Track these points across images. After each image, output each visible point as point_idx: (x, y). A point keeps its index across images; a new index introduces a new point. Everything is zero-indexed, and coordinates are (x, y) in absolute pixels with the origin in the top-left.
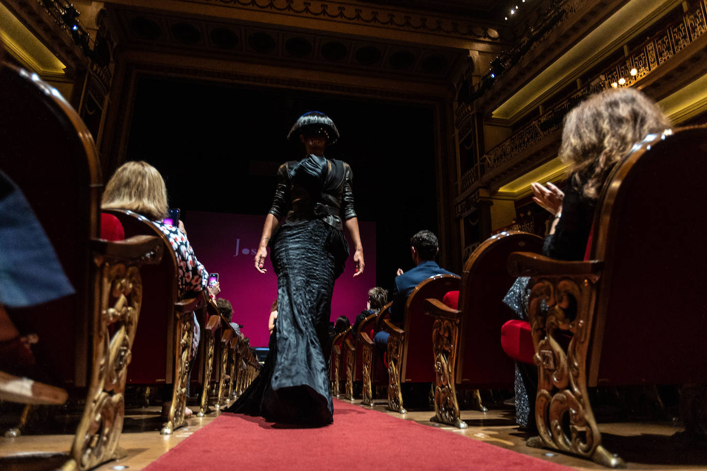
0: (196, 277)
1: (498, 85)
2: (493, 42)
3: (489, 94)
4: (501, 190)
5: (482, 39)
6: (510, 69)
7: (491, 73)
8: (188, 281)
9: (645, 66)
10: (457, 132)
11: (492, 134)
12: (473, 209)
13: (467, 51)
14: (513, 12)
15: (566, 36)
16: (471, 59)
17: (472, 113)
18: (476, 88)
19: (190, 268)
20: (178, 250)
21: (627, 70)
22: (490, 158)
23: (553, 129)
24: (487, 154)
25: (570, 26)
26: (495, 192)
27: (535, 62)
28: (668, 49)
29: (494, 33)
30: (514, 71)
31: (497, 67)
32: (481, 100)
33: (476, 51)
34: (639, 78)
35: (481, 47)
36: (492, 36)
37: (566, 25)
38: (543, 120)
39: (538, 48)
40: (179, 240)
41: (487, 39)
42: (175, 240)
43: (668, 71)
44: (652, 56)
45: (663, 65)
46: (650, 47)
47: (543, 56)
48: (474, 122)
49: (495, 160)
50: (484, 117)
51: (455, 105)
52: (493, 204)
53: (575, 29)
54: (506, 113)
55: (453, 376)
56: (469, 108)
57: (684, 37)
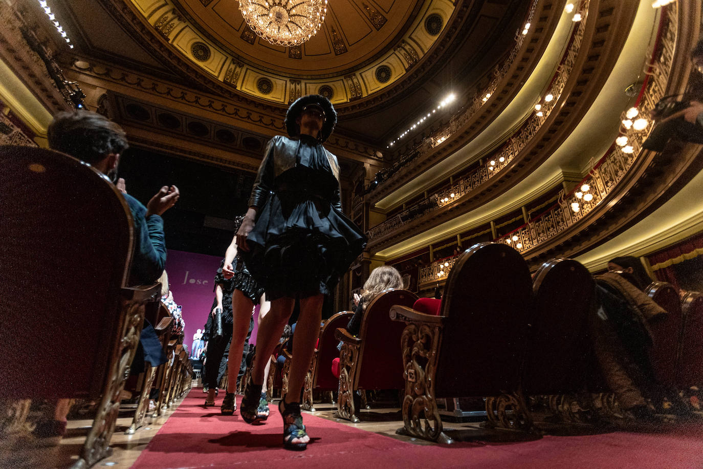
0: (179, 327)
1: (379, 188)
2: (379, 160)
3: (374, 192)
4: (377, 254)
5: (372, 157)
6: (387, 179)
7: (375, 180)
8: (175, 330)
9: (458, 192)
10: (352, 213)
11: (374, 217)
12: (359, 265)
13: (363, 163)
14: (392, 144)
15: (419, 167)
16: (364, 169)
17: (362, 203)
18: (366, 188)
19: (177, 323)
20: (172, 314)
21: (450, 193)
22: (371, 233)
23: (409, 221)
24: (370, 230)
25: (421, 161)
26: (373, 255)
27: (402, 178)
28: (470, 185)
29: (380, 155)
30: (389, 182)
31: (379, 177)
32: (369, 196)
33: (369, 164)
34: (455, 199)
35: (372, 162)
36: (379, 156)
37: (419, 161)
38: (404, 214)
39: (403, 171)
40: (173, 308)
41: (375, 158)
42: (171, 308)
43: (470, 197)
44: (462, 188)
45: (467, 194)
46: (462, 182)
47: (406, 175)
48: (363, 208)
49: (374, 235)
50: (369, 206)
51: (353, 194)
52: (371, 263)
53: (424, 163)
54: (383, 205)
55: (312, 385)
56: (362, 199)
57: (478, 181)
